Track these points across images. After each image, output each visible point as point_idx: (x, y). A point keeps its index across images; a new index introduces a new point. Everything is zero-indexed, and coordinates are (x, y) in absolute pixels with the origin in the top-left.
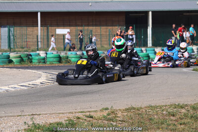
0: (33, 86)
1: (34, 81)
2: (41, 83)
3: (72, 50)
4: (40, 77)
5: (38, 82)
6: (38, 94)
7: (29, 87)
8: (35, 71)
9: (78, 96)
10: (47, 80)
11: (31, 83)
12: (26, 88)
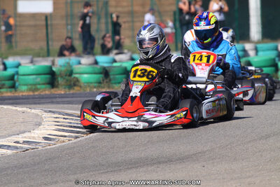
0: (26, 146)
1: (27, 134)
2: (46, 138)
3: (66, 53)
4: (39, 124)
5: (37, 134)
6: (47, 167)
7: (17, 148)
8: (24, 109)
9: (150, 168)
10: (59, 130)
11: (20, 138)
12: (9, 152)
